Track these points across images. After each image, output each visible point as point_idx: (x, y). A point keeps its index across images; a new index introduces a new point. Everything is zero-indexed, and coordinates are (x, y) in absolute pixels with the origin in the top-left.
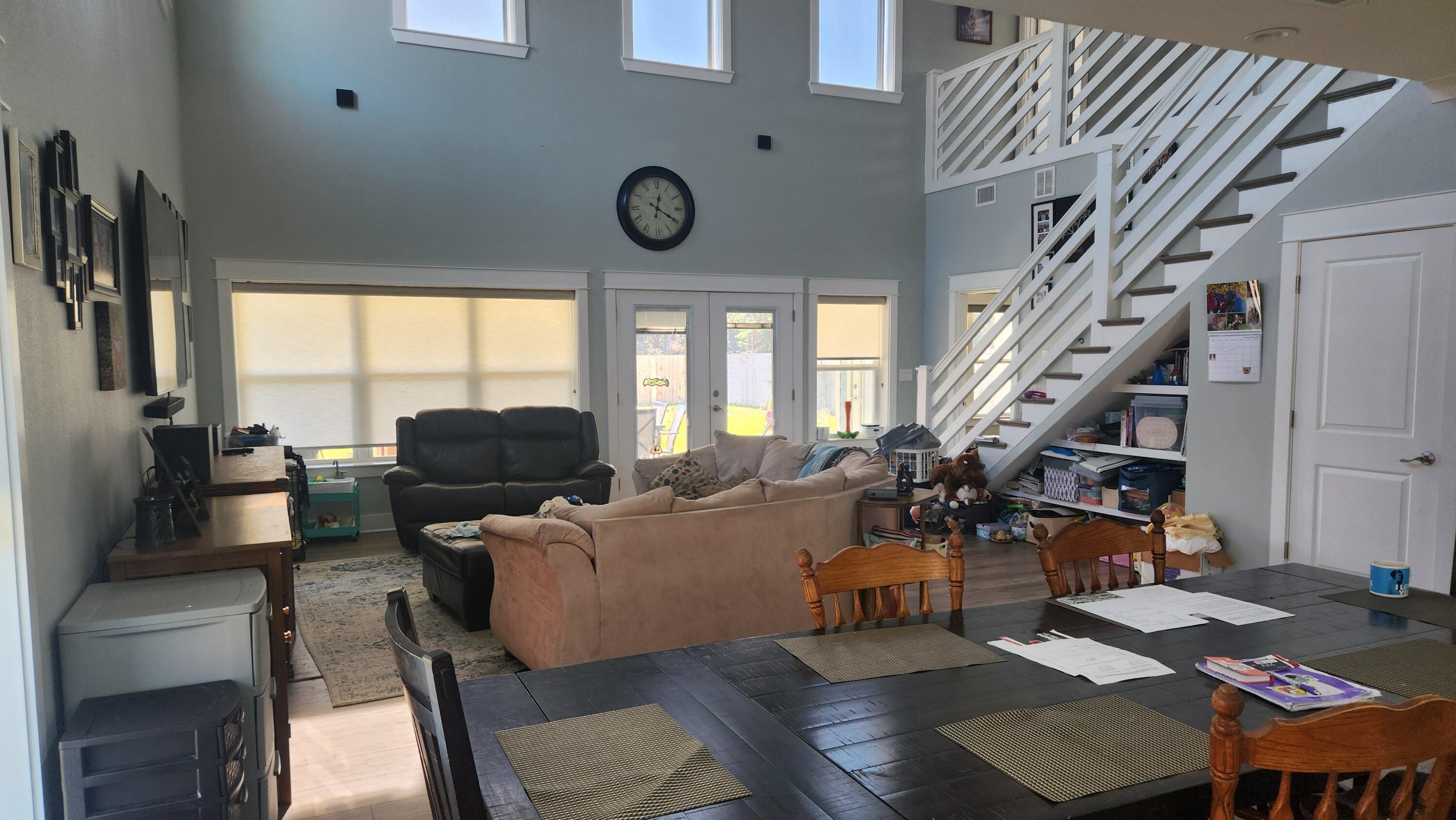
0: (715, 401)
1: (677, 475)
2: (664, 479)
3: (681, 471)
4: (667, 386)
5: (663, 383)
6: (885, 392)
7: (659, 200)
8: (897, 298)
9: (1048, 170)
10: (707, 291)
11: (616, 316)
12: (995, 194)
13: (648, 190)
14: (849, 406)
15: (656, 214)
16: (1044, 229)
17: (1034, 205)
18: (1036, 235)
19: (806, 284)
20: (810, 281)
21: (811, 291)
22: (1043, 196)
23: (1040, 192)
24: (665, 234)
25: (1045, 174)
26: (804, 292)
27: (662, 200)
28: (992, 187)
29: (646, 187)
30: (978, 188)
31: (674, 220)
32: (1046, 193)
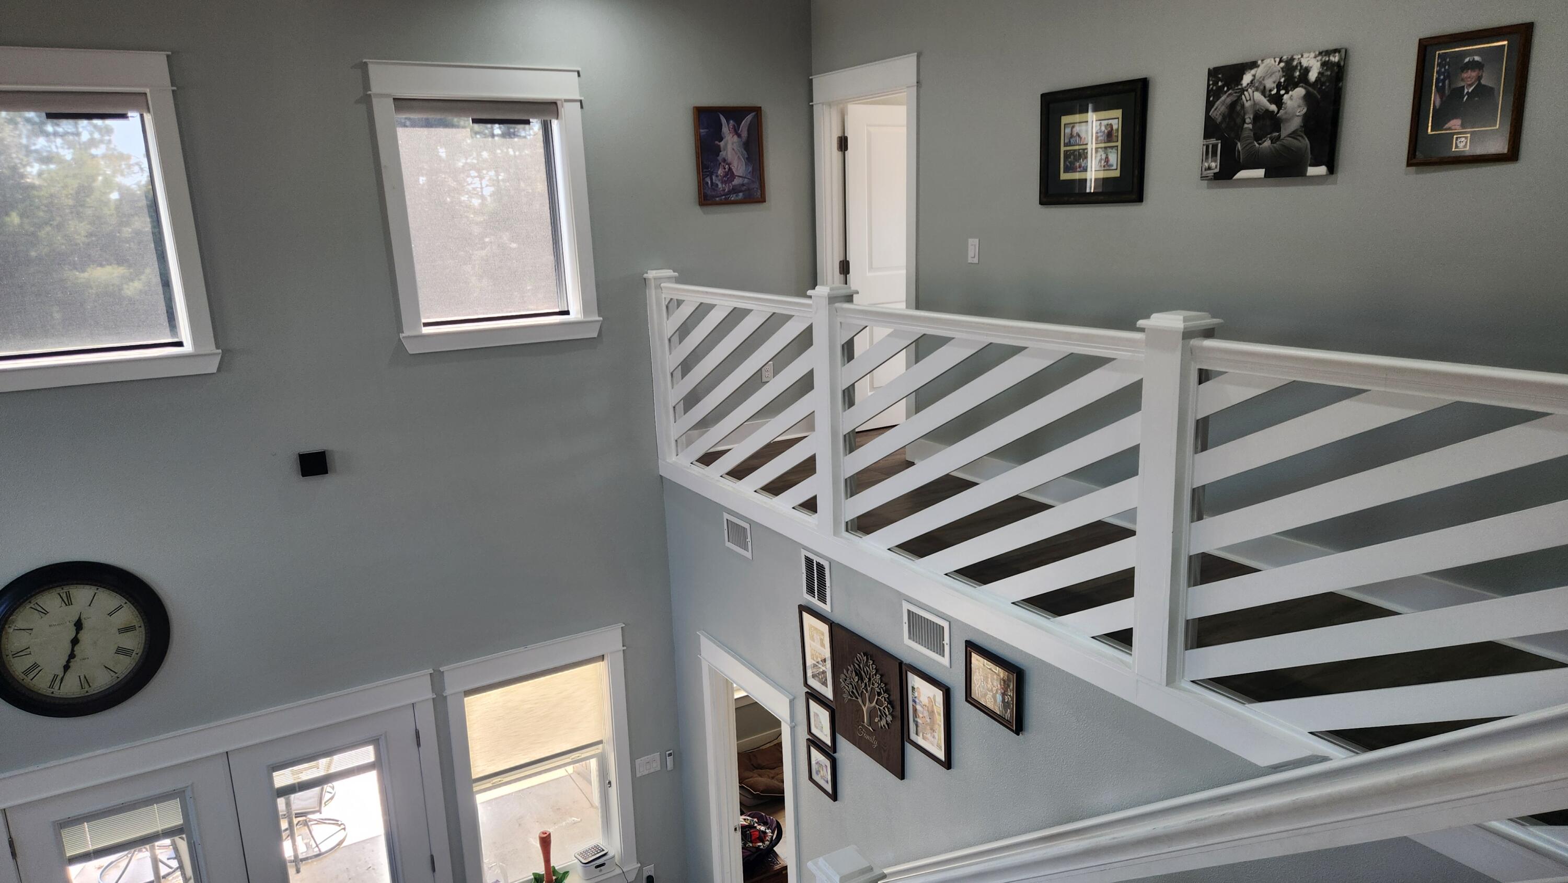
7: (79, 625)
8: (621, 654)
9: (820, 562)
10: (222, 754)
11: (14, 854)
12: (750, 544)
13: (46, 613)
14: (545, 842)
15: (73, 650)
16: (819, 660)
17: (803, 609)
18: (809, 662)
19: (437, 681)
20: (446, 674)
21: (448, 692)
22: (815, 602)
23: (810, 590)
24: (102, 681)
25: (815, 564)
26: (435, 696)
27: (86, 624)
28: (744, 529)
29: (39, 609)
30: (726, 516)
31: (120, 651)
32: (819, 599)
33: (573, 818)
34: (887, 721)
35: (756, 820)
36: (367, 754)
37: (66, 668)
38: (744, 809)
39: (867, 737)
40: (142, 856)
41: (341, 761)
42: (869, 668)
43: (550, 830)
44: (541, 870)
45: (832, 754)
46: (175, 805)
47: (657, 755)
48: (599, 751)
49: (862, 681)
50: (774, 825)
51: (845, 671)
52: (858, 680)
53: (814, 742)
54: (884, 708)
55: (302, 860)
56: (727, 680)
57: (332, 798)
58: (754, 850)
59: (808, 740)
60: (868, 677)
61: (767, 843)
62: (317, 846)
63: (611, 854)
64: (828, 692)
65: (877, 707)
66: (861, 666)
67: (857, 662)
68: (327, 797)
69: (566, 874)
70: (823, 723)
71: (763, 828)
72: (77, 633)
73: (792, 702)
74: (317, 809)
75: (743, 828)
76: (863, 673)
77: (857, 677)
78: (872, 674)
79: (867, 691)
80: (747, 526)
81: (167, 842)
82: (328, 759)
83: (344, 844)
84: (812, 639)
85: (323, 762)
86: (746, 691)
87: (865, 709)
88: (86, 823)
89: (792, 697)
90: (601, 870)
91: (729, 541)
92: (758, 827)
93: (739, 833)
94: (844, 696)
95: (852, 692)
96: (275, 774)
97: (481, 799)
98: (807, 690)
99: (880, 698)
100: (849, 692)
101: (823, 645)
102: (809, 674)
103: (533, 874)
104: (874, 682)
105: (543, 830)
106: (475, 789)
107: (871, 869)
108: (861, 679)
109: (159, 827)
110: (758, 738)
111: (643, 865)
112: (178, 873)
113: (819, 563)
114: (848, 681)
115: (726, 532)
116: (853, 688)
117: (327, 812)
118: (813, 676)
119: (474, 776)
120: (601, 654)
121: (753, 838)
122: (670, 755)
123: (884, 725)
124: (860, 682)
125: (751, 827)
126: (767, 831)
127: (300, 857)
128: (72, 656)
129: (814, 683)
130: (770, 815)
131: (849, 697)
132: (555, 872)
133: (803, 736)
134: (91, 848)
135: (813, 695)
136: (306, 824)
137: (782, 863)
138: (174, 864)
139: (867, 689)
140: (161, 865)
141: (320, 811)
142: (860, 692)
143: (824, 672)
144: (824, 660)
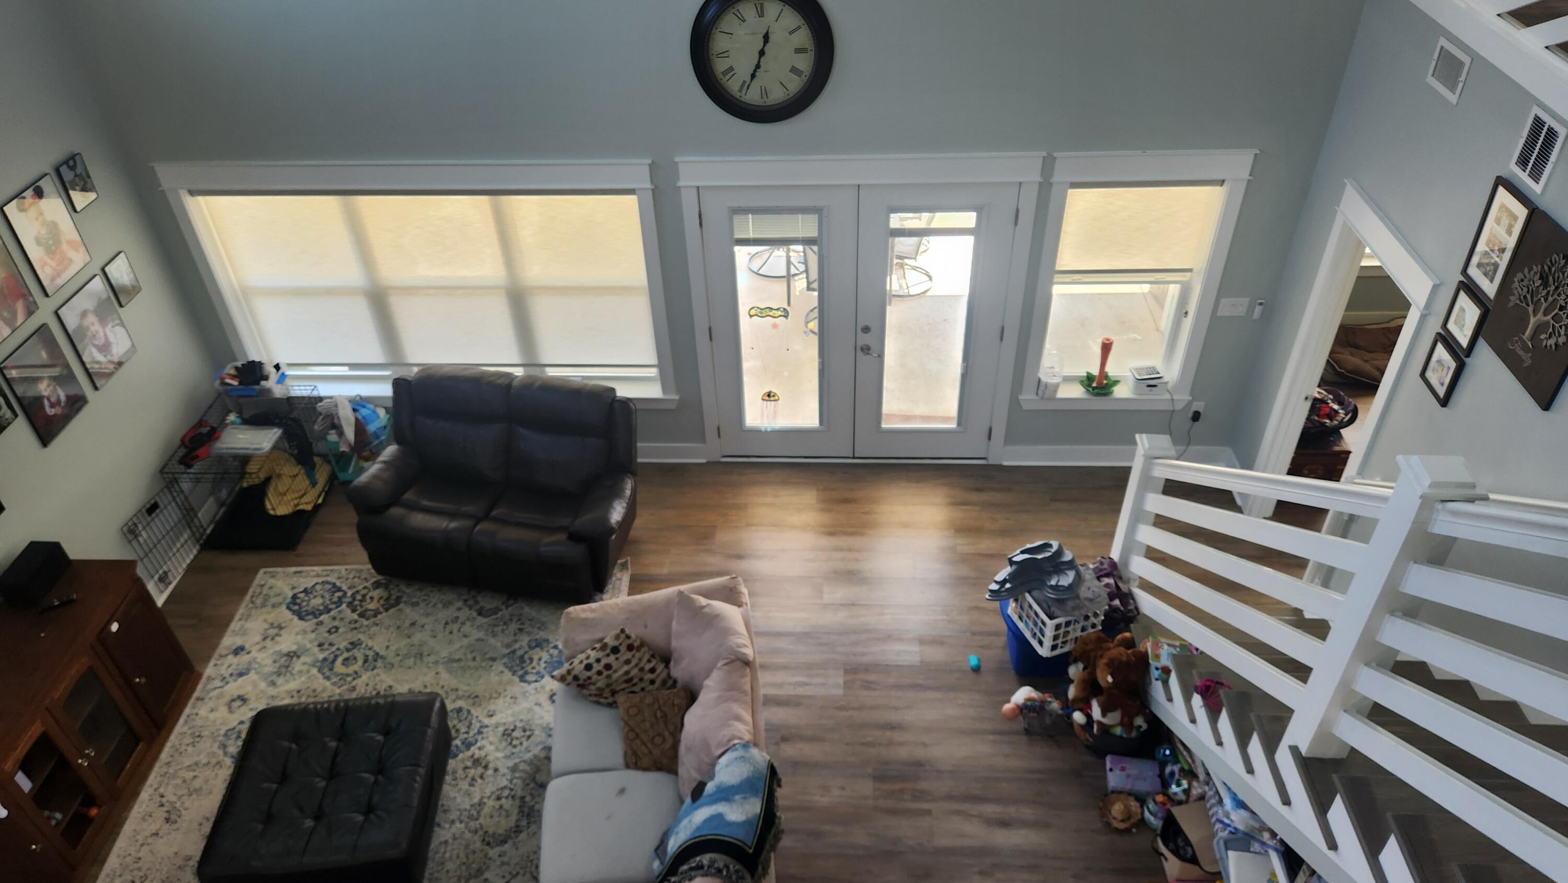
0: (864, 339)
1: (588, 674)
2: (573, 673)
3: (597, 667)
4: (786, 317)
5: (779, 313)
6: (1187, 324)
7: (766, 38)
8: (1244, 184)
9: (1554, 127)
10: (855, 185)
11: (701, 224)
12: (1461, 85)
13: (744, 21)
14: (1106, 348)
15: (759, 62)
16: (1496, 248)
17: (1501, 181)
18: (1481, 247)
19: (1048, 166)
20: (1058, 162)
21: (1056, 179)
22: (1523, 177)
23: (1523, 161)
24: (777, 96)
25: (1545, 129)
26: (1042, 180)
27: (772, 37)
28: (1461, 64)
29: (740, 16)
30: (1443, 42)
31: (794, 70)
32: (1531, 175)
33: (1136, 335)
34: (1557, 341)
35: (1331, 397)
36: (968, 219)
37: (753, 76)
38: (1323, 383)
39: (1521, 353)
40: (780, 253)
41: (942, 219)
42: (1563, 275)
43: (1113, 338)
44: (1095, 371)
45: (1463, 357)
46: (813, 219)
47: (1245, 301)
48: (1186, 279)
49: (1545, 287)
50: (1351, 408)
51: (1526, 270)
52: (1541, 285)
53: (1446, 339)
54: (1561, 327)
55: (894, 296)
56: (1360, 241)
57: (925, 251)
58: (1317, 424)
59: (1439, 334)
60: (1556, 284)
61: (1336, 422)
62: (908, 288)
63: (1165, 380)
64: (1490, 288)
65: (1552, 322)
66: (1553, 269)
67: (1549, 263)
68: (922, 248)
69: (1116, 382)
70: (1466, 321)
71: (1336, 407)
72: (764, 45)
73: (1435, 288)
74: (914, 257)
75: (1316, 400)
76: (1551, 279)
77: (1540, 281)
78: (1563, 282)
79: (1546, 300)
80: (1466, 60)
81: (800, 248)
82: (932, 214)
83: (928, 294)
84: (1498, 221)
85: (925, 216)
86: (1380, 261)
87: (1533, 320)
88: (750, 215)
89: (1438, 282)
90: (1151, 391)
91: (1433, 75)
92: (1331, 405)
93: (1308, 405)
94: (1512, 298)
95: (1525, 297)
96: (892, 215)
97: (1057, 289)
98: (1462, 279)
99: (1561, 313)
100: (1520, 295)
101: (1509, 232)
102: (1475, 260)
103: (1087, 373)
104: (1562, 293)
105: (1107, 336)
106: (1055, 280)
107: (1473, 486)
108: (1545, 284)
109: (800, 234)
110: (1371, 316)
111: (1194, 399)
112: (804, 275)
113: (1552, 129)
114: (1525, 283)
115: (1434, 63)
116: (1528, 292)
117: (921, 261)
118: (1479, 265)
119: (1058, 268)
120: (1221, 178)
121: (1322, 413)
122: (1261, 304)
123: (1551, 346)
124: (1541, 288)
125: (1323, 401)
126: (1341, 411)
127: (894, 293)
128: (758, 66)
129: (1474, 272)
130: (1349, 396)
131: (1518, 302)
132: (1107, 377)
133: (1434, 327)
134: (751, 235)
135: (1469, 287)
136: (902, 266)
137: (1344, 445)
138: (802, 268)
139: (1547, 299)
140: (792, 267)
141: (915, 259)
142: (1535, 299)
143: (1496, 266)
144: (1503, 250)
